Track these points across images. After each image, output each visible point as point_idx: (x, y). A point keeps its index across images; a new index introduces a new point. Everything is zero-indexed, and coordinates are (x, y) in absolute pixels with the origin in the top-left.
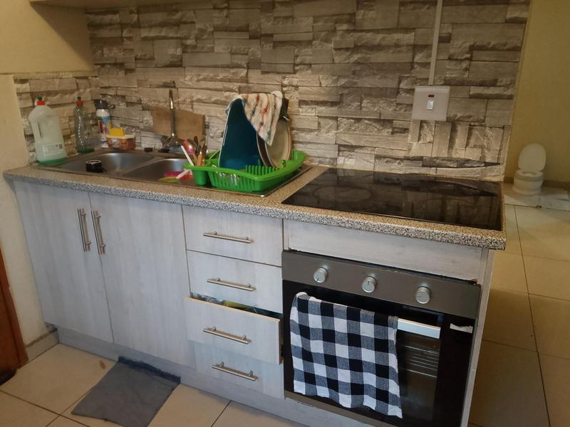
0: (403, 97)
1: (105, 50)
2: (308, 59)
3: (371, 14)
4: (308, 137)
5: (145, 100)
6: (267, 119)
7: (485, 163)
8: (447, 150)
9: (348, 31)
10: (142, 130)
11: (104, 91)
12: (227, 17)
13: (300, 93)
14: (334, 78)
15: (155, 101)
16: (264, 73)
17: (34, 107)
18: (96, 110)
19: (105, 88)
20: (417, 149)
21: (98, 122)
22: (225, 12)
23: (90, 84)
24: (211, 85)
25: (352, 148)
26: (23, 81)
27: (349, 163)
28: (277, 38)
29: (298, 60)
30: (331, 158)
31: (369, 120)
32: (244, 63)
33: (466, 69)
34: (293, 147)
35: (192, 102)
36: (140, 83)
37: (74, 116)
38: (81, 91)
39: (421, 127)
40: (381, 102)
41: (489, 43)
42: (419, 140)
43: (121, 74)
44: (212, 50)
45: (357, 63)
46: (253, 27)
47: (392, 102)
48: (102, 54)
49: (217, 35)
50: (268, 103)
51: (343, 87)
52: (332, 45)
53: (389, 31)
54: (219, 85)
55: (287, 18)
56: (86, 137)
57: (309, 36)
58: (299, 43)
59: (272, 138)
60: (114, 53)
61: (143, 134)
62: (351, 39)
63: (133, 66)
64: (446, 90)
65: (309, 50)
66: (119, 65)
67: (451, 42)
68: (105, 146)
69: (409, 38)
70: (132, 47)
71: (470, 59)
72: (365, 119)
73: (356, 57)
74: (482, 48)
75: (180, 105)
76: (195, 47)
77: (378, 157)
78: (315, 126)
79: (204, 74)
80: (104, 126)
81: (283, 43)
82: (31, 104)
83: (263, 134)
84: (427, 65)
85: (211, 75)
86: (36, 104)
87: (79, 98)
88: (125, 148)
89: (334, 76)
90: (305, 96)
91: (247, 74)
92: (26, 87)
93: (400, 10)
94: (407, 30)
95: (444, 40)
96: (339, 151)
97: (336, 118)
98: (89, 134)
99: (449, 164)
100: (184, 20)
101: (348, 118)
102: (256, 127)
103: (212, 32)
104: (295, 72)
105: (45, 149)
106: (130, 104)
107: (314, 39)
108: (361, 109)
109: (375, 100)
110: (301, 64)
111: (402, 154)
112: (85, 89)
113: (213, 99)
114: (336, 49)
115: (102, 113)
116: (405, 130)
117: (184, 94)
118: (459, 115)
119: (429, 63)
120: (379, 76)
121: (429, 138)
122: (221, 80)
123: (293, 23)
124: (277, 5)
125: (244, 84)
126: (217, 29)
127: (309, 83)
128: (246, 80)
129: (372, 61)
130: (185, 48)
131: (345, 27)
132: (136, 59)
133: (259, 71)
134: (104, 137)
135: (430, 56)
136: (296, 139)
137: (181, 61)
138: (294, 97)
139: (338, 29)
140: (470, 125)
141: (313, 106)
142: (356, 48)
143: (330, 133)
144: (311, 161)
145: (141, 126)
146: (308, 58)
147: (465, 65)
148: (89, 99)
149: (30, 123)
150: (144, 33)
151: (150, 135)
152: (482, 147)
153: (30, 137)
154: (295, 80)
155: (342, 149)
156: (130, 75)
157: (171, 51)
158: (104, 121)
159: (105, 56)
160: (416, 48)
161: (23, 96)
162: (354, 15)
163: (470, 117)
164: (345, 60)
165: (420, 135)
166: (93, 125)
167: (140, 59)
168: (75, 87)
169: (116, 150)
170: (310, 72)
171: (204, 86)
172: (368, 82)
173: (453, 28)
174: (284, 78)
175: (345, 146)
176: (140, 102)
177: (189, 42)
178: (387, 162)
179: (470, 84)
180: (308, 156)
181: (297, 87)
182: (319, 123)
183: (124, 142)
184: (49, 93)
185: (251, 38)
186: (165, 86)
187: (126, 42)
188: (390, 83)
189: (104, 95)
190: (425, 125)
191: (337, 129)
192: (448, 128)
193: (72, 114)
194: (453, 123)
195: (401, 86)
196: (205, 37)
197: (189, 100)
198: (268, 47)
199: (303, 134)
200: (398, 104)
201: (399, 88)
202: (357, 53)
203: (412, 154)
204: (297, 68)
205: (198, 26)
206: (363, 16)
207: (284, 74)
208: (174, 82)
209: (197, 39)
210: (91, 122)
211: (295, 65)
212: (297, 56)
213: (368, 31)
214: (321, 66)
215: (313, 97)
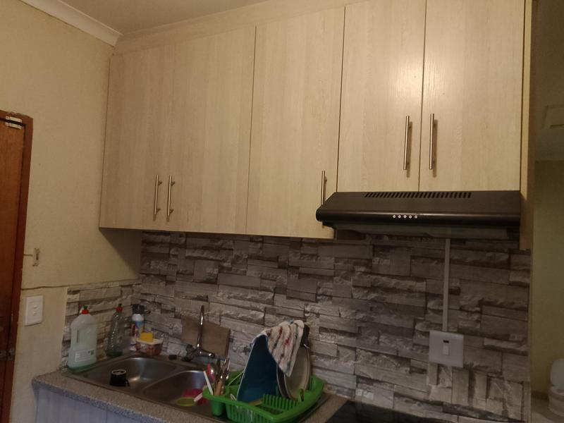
0: (418, 338)
1: (153, 263)
2: (329, 292)
3: (386, 262)
4: (327, 363)
5: (178, 309)
6: (288, 350)
7: (509, 418)
8: (467, 398)
9: (365, 273)
10: (171, 336)
11: (144, 298)
12: (261, 248)
13: (321, 321)
14: (354, 311)
15: (188, 311)
16: (288, 298)
17: (78, 315)
18: (133, 314)
19: (146, 294)
20: (436, 393)
21: (132, 325)
22: (259, 245)
23: (133, 291)
24: (240, 303)
25: (370, 381)
26: (75, 292)
27: (367, 396)
28: (302, 270)
29: (320, 291)
30: (349, 389)
31: (386, 355)
32: (271, 288)
33: (478, 321)
34: (311, 373)
35: (220, 316)
36: (177, 294)
37: (112, 321)
38: (124, 297)
39: (439, 371)
40: (398, 340)
41: (497, 301)
42: (438, 384)
43: (162, 284)
44: (245, 273)
45: (373, 301)
46: (282, 259)
47: (409, 342)
48: (150, 266)
49: (250, 262)
50: (290, 334)
51: (361, 321)
52: (350, 283)
53: (403, 278)
54: (247, 304)
55: (312, 255)
56: (118, 341)
57: (331, 273)
58: (322, 277)
59: (292, 368)
60: (161, 266)
61: (171, 340)
62: (368, 280)
63: (174, 278)
64: (460, 337)
65: (330, 284)
66: (162, 277)
67: (461, 295)
68: (133, 349)
69: (421, 286)
70: (176, 263)
71: (480, 313)
72: (383, 354)
73: (373, 296)
74: (490, 304)
75: (210, 318)
76: (230, 269)
77: (396, 395)
78: (334, 353)
79: (235, 293)
80: (136, 330)
81: (308, 275)
82: (76, 312)
83: (283, 366)
84: (440, 312)
85: (241, 294)
86: (81, 311)
87: (120, 305)
88: (151, 354)
89: (353, 309)
90: (325, 324)
91: (273, 297)
92: (76, 297)
93: (411, 262)
94: (418, 279)
95: (454, 292)
96: (358, 382)
97: (354, 349)
98: (121, 338)
99: (470, 413)
100: (224, 246)
101: (367, 351)
102: (277, 360)
103: (247, 259)
104: (317, 301)
105: (77, 356)
106: (164, 311)
107: (335, 276)
108: (378, 343)
109: (392, 337)
110: (322, 295)
111: (421, 396)
112: (128, 295)
113: (240, 316)
114: (355, 286)
115: (138, 318)
116: (423, 371)
117: (214, 308)
118: (476, 364)
119: (442, 311)
120: (395, 316)
121: (448, 383)
122: (249, 300)
123: (316, 260)
124: (304, 245)
125: (270, 306)
126: (251, 257)
127: (329, 313)
128: (272, 302)
129: (388, 301)
130: (221, 269)
131: (363, 269)
132: (178, 273)
133: (285, 296)
134: (134, 340)
135: (442, 304)
136: (315, 364)
137: (217, 279)
138: (315, 323)
139: (356, 270)
140: (488, 376)
141: (332, 334)
142: (373, 288)
143: (348, 363)
144: (330, 389)
145: (171, 332)
146: (329, 290)
147: (476, 317)
148: (129, 304)
149: (70, 330)
150: (189, 253)
151: (177, 341)
152: (502, 400)
153: (67, 343)
154: (317, 308)
155: (361, 380)
156: (170, 286)
157: (209, 270)
158: (138, 324)
159: (152, 268)
160: (427, 295)
161: (72, 305)
162: (370, 260)
163: (487, 367)
164: (363, 296)
165: (438, 379)
166: (126, 328)
167: (181, 273)
168: (119, 294)
169: (143, 355)
170: (330, 302)
171: (234, 303)
172: (385, 319)
173: (460, 283)
174: (307, 305)
175: (363, 378)
176: (173, 310)
177: (225, 265)
178: (406, 401)
179: (483, 335)
180: (327, 383)
181: (318, 315)
182: (338, 352)
183: (151, 347)
184: (95, 301)
185: (279, 267)
186: (199, 298)
187: (172, 259)
188: (407, 323)
189: (143, 301)
190: (442, 368)
191: (356, 359)
192: (466, 376)
193: (110, 319)
194: (470, 372)
195: (417, 327)
196: (240, 262)
197: (218, 314)
198: (294, 277)
199: (322, 360)
200: (414, 344)
201: (414, 329)
202: (374, 293)
203: (432, 397)
204: (318, 298)
205: (235, 253)
206: (379, 262)
207: (307, 301)
208: (207, 297)
209: (233, 262)
210: (126, 326)
211: (317, 295)
212: (319, 288)
213: (383, 275)
214: (340, 299)
215: (332, 326)
